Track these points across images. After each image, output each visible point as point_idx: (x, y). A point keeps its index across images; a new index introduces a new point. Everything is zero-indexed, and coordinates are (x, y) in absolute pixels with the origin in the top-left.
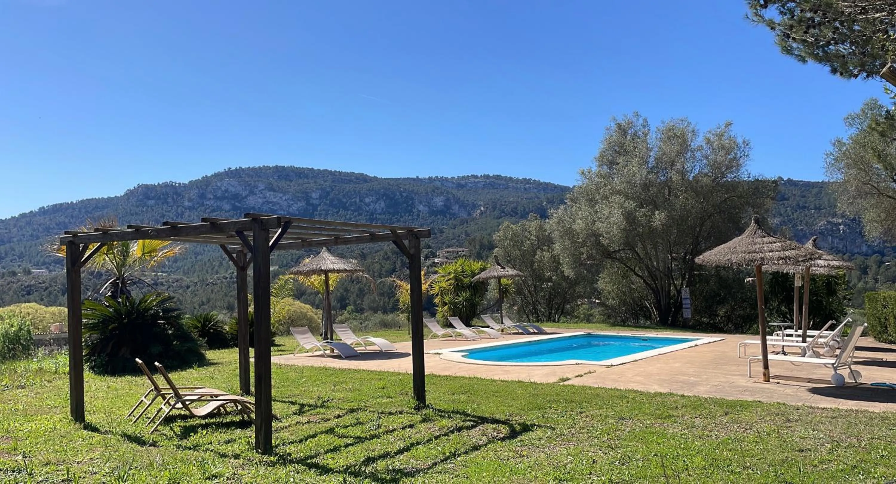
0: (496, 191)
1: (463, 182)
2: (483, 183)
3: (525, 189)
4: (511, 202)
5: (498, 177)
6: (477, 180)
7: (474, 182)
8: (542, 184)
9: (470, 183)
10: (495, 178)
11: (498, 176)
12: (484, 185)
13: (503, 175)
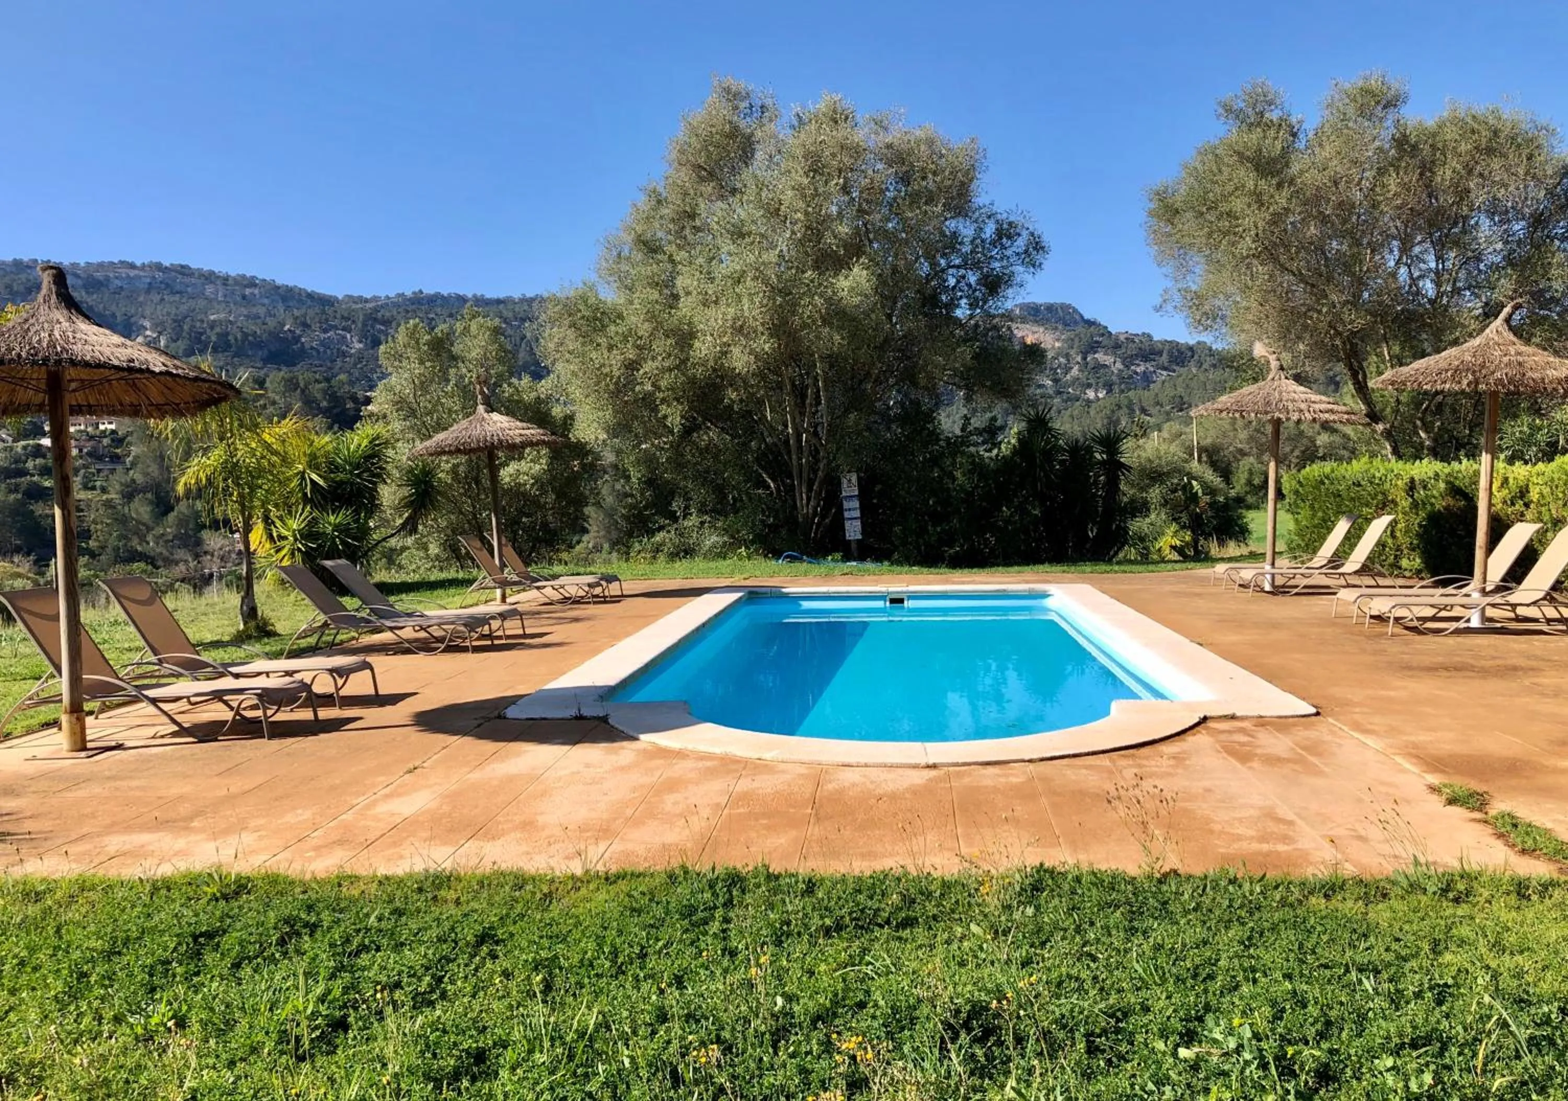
0: (177, 297)
1: (99, 275)
2: (148, 280)
3: (244, 297)
4: (212, 325)
5: (184, 270)
6: (132, 273)
7: (128, 276)
8: (278, 288)
9: (117, 278)
10: (177, 271)
11: (182, 267)
12: (150, 284)
13: (194, 266)
